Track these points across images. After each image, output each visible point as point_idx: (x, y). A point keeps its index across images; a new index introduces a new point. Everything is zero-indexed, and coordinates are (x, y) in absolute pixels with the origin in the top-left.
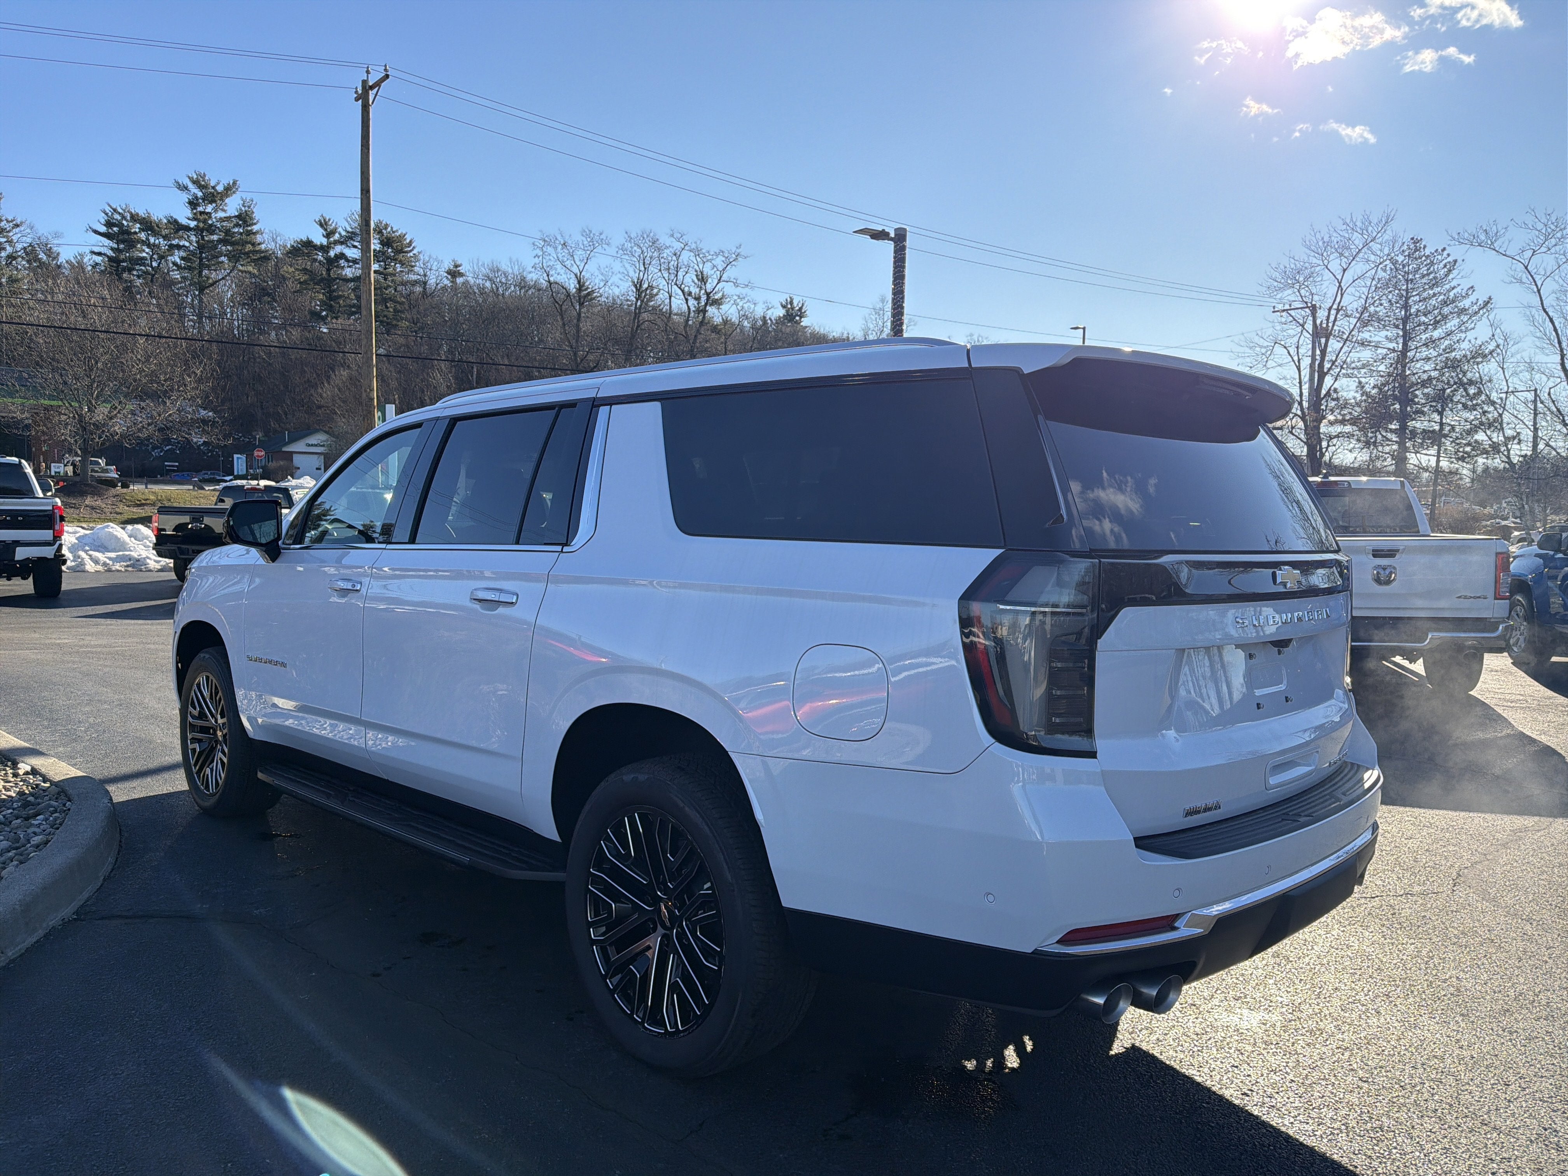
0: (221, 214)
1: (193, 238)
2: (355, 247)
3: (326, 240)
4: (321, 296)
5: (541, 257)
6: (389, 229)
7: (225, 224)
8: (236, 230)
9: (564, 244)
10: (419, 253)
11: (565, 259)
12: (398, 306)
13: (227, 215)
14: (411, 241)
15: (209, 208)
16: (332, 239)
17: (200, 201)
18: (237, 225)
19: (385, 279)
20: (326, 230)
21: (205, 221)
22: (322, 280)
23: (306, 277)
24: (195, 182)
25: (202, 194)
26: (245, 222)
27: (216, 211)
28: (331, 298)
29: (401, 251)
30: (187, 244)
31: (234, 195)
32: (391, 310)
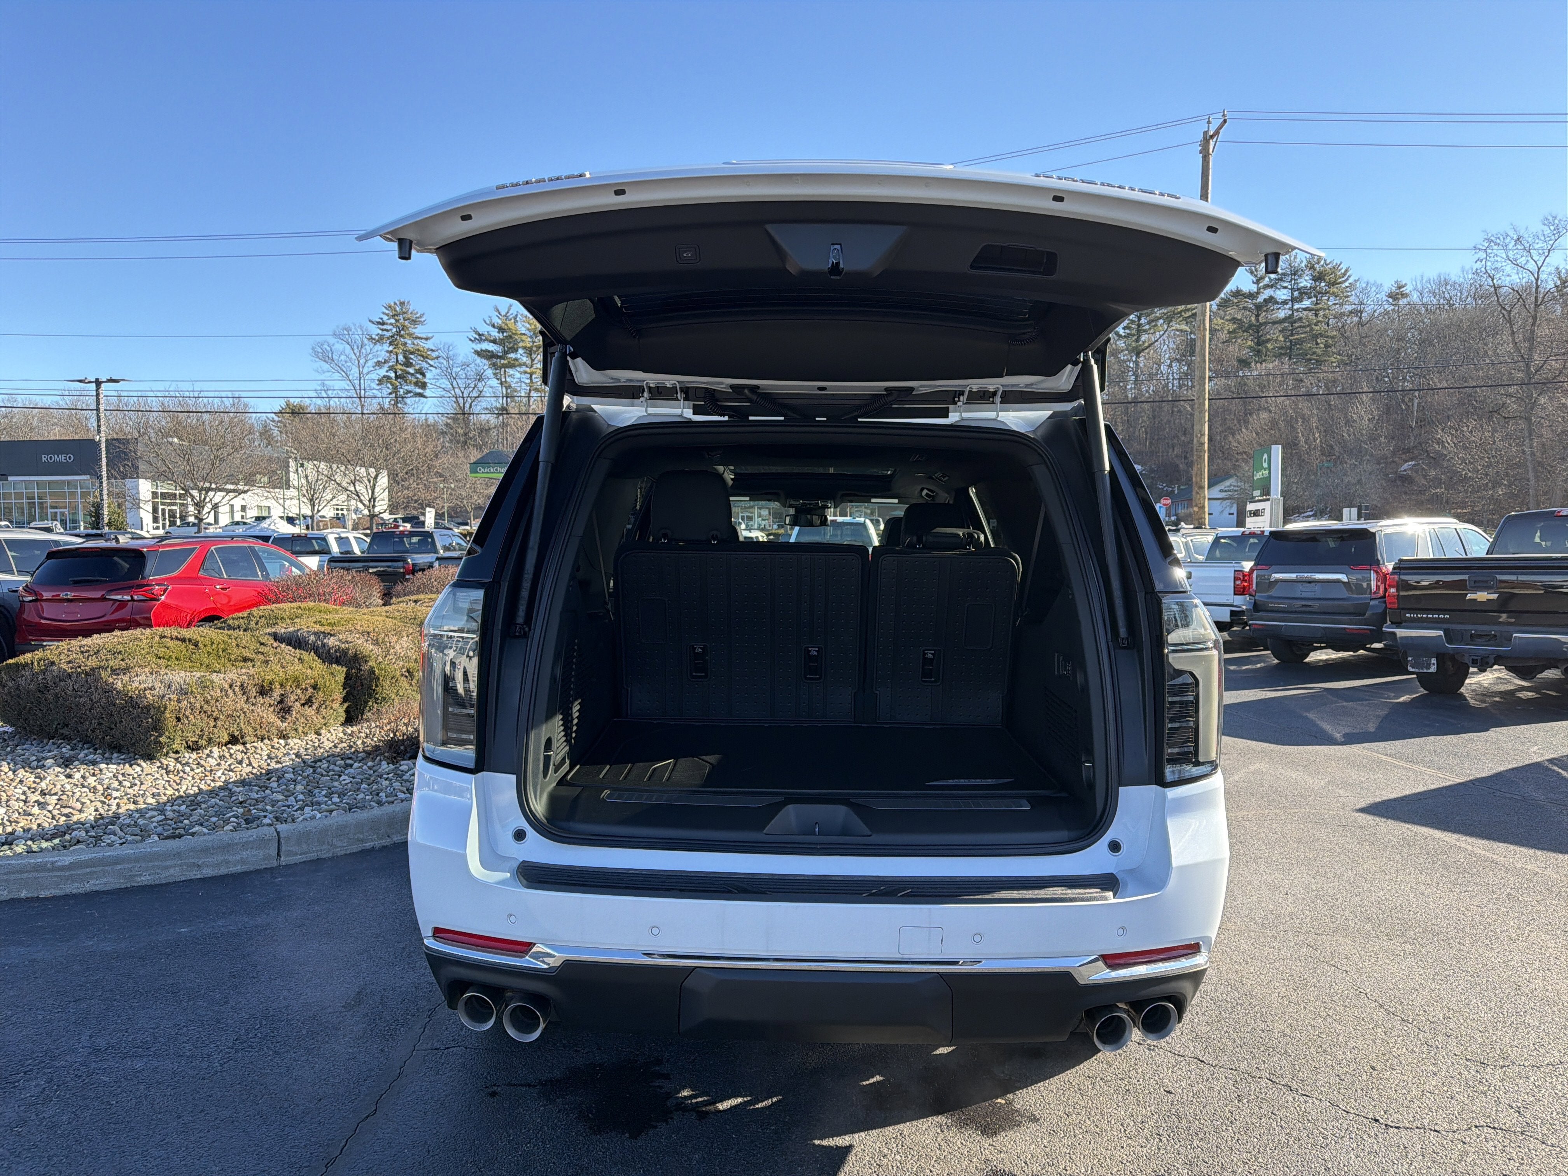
2: (1285, 288)
3: (1255, 286)
4: (1250, 343)
5: (1484, 262)
6: (1322, 262)
9: (1518, 239)
10: (1356, 281)
11: (1519, 256)
12: (1330, 341)
14: (1346, 271)
16: (1261, 284)
19: (1316, 315)
20: (1256, 276)
22: (1251, 326)
23: (1235, 326)
28: (1258, 344)
29: (1334, 284)
32: (1322, 346)
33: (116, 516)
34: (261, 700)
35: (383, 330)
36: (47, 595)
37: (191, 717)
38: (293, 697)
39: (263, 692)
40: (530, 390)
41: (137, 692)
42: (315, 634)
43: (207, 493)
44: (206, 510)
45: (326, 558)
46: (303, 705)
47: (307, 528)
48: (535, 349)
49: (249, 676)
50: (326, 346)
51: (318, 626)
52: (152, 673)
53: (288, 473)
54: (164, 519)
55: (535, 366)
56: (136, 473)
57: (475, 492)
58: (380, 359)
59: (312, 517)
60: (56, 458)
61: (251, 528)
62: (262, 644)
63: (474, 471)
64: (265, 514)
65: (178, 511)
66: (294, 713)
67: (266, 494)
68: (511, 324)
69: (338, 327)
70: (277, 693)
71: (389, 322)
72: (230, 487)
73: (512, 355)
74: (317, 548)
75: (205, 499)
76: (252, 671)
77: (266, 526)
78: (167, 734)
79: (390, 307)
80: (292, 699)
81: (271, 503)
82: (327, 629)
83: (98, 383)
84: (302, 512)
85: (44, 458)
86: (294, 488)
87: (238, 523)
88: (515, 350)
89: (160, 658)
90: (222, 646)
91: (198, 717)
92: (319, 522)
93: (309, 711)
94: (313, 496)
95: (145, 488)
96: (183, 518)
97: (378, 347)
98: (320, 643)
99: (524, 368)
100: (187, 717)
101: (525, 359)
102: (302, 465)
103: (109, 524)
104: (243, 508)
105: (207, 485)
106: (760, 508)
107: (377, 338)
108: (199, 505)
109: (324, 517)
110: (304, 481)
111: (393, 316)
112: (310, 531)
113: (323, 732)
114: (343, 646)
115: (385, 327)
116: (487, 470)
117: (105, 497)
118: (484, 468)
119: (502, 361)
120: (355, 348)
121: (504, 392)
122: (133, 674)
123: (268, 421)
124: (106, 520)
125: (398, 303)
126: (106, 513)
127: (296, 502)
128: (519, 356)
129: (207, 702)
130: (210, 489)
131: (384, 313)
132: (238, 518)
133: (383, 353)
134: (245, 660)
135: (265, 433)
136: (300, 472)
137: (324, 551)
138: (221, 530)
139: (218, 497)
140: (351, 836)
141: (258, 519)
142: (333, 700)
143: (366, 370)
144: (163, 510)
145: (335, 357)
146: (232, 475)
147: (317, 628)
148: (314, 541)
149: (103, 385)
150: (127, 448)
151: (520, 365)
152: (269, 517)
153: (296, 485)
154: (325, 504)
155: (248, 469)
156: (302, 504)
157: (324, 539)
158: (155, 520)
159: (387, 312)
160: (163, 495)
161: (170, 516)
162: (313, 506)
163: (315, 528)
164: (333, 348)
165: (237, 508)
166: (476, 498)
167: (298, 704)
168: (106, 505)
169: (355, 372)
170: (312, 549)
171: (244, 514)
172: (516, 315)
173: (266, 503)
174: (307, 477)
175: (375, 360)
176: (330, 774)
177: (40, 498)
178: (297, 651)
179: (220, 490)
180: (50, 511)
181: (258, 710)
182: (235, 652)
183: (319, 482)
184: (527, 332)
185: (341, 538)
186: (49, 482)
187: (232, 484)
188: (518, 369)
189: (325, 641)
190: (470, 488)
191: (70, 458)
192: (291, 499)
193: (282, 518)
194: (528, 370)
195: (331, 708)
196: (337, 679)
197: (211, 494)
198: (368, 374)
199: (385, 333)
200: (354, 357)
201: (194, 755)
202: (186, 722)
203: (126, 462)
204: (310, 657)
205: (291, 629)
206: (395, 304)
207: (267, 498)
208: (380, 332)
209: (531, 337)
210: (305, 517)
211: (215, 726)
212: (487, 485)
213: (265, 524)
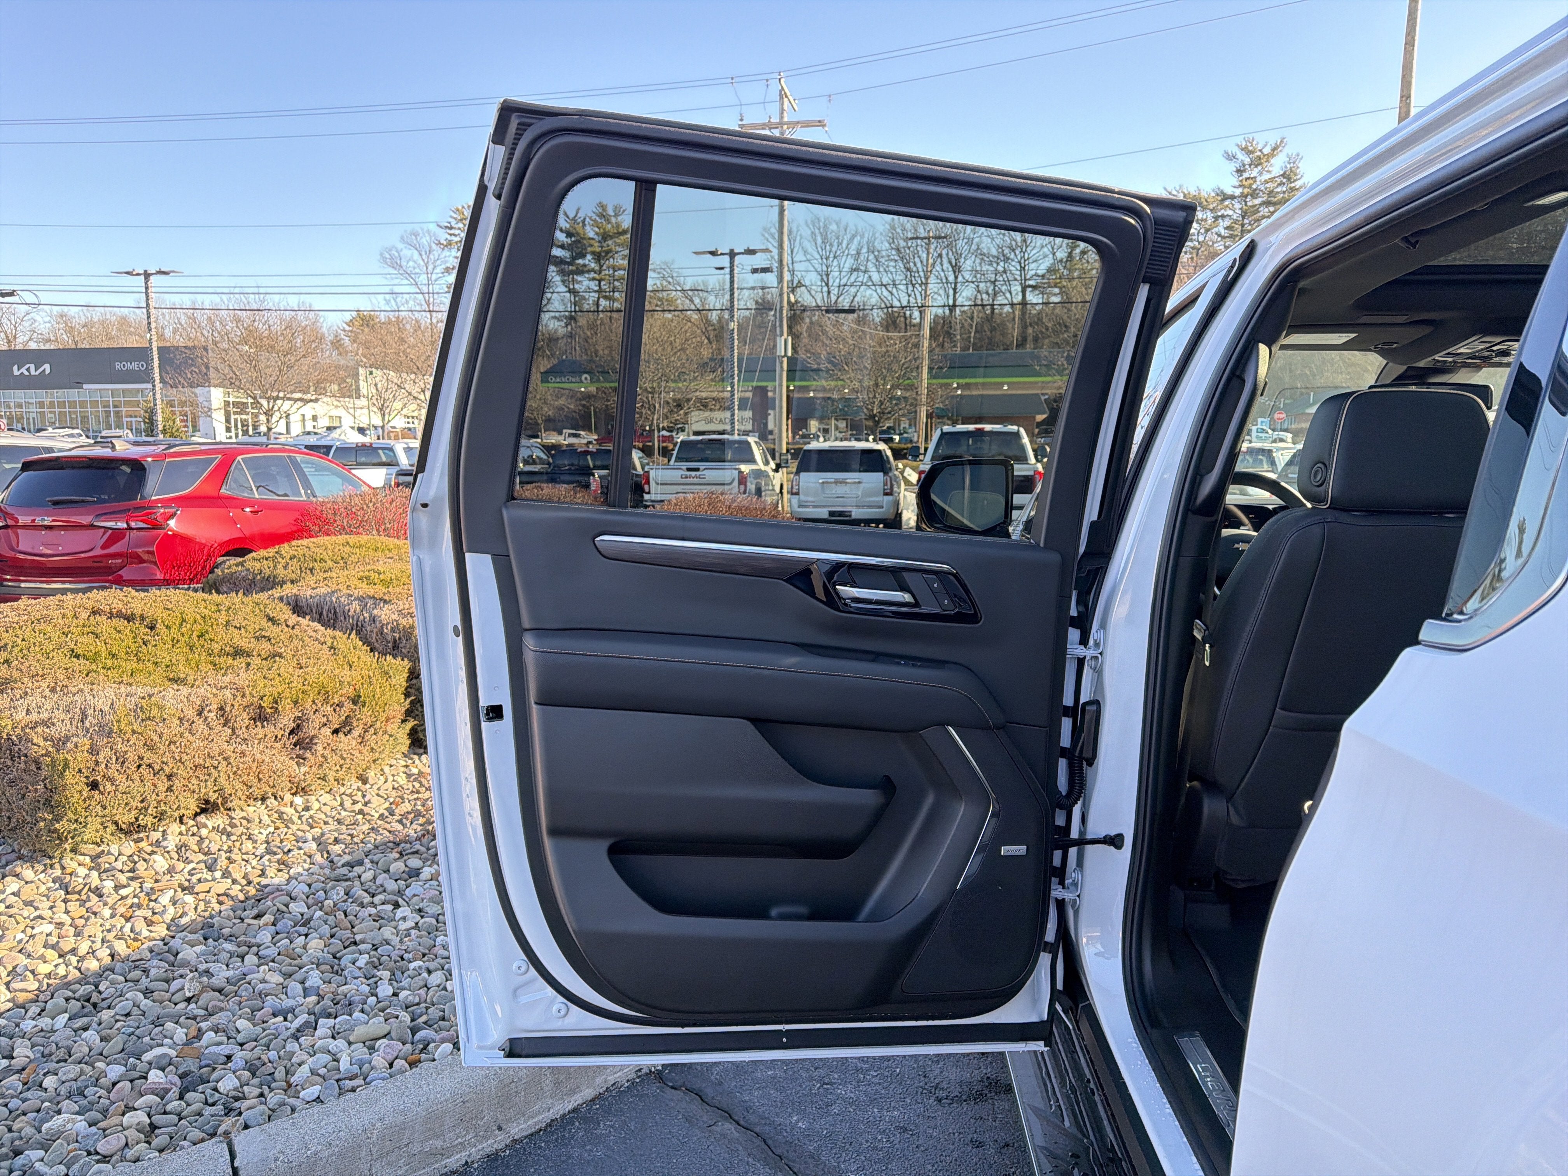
0: (1266, 176)
1: (1237, 206)
7: (1268, 185)
8: (1279, 189)
13: (1272, 176)
15: (1254, 173)
17: (1247, 167)
18: (1281, 184)
21: (1250, 186)
24: (1244, 149)
25: (1249, 160)
26: (1289, 179)
27: (1261, 173)
30: (1230, 213)
31: (1280, 154)
33: (170, 422)
34: (260, 731)
35: (451, 235)
36: (23, 520)
37: (120, 778)
38: (318, 720)
39: (261, 717)
40: (599, 298)
41: (18, 731)
42: (360, 599)
43: (275, 401)
44: (275, 418)
45: (394, 470)
46: (336, 732)
47: (379, 438)
48: (603, 254)
49: (239, 690)
50: (394, 252)
51: (364, 585)
52: (53, 690)
53: (357, 381)
54: (236, 428)
55: (603, 273)
56: (205, 382)
57: (545, 403)
58: (448, 265)
59: (383, 428)
60: (129, 366)
61: (322, 438)
62: (270, 619)
63: (545, 380)
64: (336, 424)
65: (250, 421)
66: (319, 748)
67: (336, 403)
68: (579, 228)
69: (406, 231)
70: (287, 720)
71: (457, 226)
72: (297, 395)
73: (580, 261)
74: (384, 459)
75: (273, 407)
76: (243, 678)
77: (337, 436)
78: (70, 815)
79: (458, 210)
80: (317, 724)
81: (341, 412)
82: (379, 591)
83: (147, 275)
84: (372, 423)
85: (118, 366)
86: (364, 396)
87: (309, 433)
88: (583, 256)
89: (77, 657)
90: (198, 628)
91: (136, 777)
92: (390, 432)
93: (344, 742)
94: (383, 405)
95: (217, 396)
96: (255, 427)
97: (446, 253)
98: (366, 615)
99: (592, 275)
100: (112, 780)
101: (593, 265)
102: (371, 373)
103: (164, 431)
104: (315, 418)
105: (275, 394)
106: (837, 420)
107: (445, 243)
108: (269, 414)
109: (394, 427)
110: (374, 391)
111: (461, 220)
112: (381, 441)
113: (371, 774)
114: (404, 622)
115: (452, 232)
116: (558, 380)
117: (159, 402)
118: (555, 377)
119: (571, 267)
120: (423, 253)
121: (573, 300)
122: (18, 693)
123: (339, 331)
124: (160, 427)
125: (466, 207)
126: (160, 419)
127: (366, 411)
128: (587, 262)
129: (151, 747)
130: (278, 398)
131: (452, 217)
132: (309, 428)
133: (451, 259)
134: (238, 653)
135: (337, 344)
136: (369, 379)
137: (391, 463)
138: (292, 440)
139: (287, 404)
140: (416, 1148)
141: (329, 429)
142: (387, 720)
143: (434, 277)
144: (236, 420)
145: (404, 264)
146: (300, 383)
147: (365, 589)
148: (380, 451)
149: (152, 278)
150: (193, 354)
151: (589, 271)
152: (339, 427)
153: (366, 394)
154: (396, 412)
155: (315, 376)
156: (372, 413)
157: (391, 449)
158: (228, 430)
159: (455, 216)
160: (235, 404)
161: (243, 426)
162: (383, 415)
163: (386, 437)
164: (401, 253)
165: (308, 416)
166: (546, 409)
167: (327, 731)
168: (159, 411)
169: (423, 279)
170: (379, 461)
171: (315, 423)
172: (585, 219)
173: (335, 413)
174: (376, 385)
175: (444, 266)
176: (377, 899)
177: (115, 407)
178: (329, 631)
179: (289, 399)
180: (125, 419)
181: (255, 750)
182: (222, 637)
183: (389, 391)
184: (596, 237)
185: (409, 448)
186: (123, 390)
187: (300, 391)
188: (587, 276)
189: (375, 612)
190: (540, 399)
191: (142, 365)
192: (362, 408)
193: (353, 428)
194: (596, 276)
195: (385, 732)
196: (394, 681)
197: (279, 402)
198: (436, 280)
199: (453, 238)
200: (422, 263)
201: (129, 847)
202: (109, 787)
203: (193, 368)
204: (349, 643)
205: (322, 590)
206: (463, 207)
207: (337, 407)
208: (449, 237)
209: (599, 242)
210: (376, 428)
211: (169, 789)
212: (557, 397)
213: (335, 434)
